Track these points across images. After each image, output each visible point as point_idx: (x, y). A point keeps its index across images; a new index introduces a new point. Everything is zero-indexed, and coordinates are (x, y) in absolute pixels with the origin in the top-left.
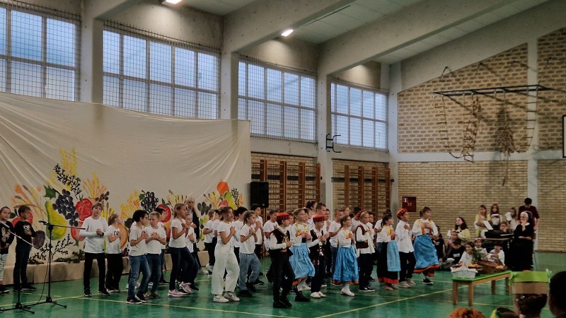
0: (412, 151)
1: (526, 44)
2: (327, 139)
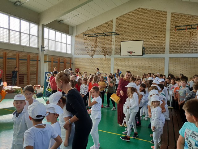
0: (79, 54)
1: (112, 20)
2: (42, 47)
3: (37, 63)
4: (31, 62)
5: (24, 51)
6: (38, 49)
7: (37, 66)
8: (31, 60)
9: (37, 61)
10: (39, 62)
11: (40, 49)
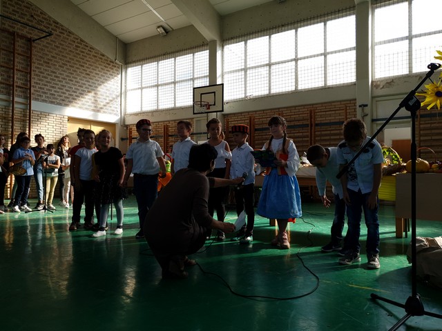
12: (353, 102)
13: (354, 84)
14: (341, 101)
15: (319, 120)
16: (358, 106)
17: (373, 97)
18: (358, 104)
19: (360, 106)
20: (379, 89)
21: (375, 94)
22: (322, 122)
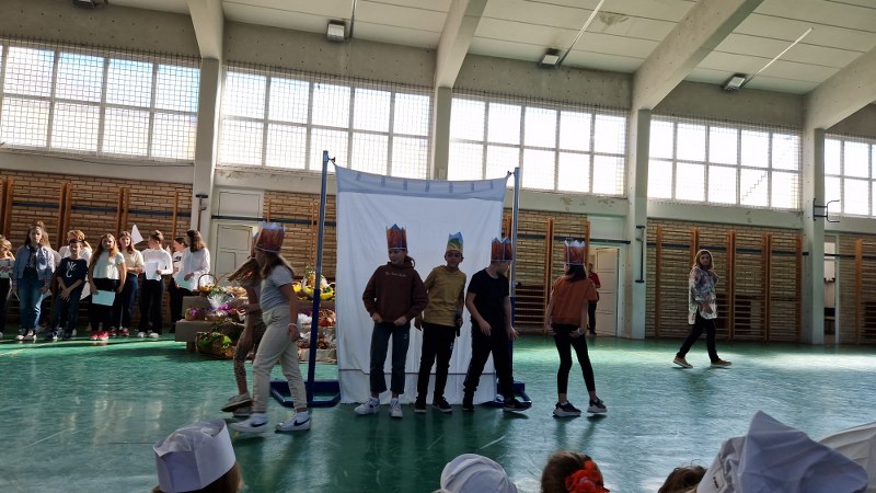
2: (815, 206)
3: (798, 263)
4: (773, 257)
5: (752, 223)
6: (800, 213)
7: (799, 270)
8: (775, 252)
9: (798, 254)
10: (803, 257)
11: (809, 213)
12: (189, 187)
13: (191, 164)
14: (170, 183)
15: (134, 203)
16: (194, 195)
17: (216, 186)
18: (195, 193)
19: (197, 196)
20: (224, 177)
21: (219, 183)
22: (140, 208)
